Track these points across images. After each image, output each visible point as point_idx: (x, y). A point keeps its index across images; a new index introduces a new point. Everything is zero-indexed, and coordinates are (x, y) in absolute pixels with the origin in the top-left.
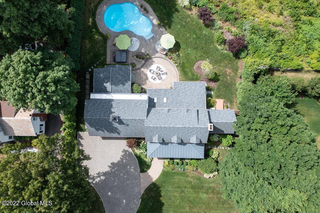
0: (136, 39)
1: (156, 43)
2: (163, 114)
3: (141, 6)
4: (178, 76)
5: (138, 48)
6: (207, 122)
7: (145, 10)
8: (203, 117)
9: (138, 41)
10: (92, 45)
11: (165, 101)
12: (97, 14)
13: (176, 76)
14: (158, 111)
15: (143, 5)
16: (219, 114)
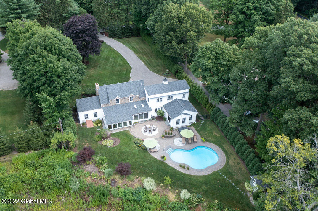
0: (179, 146)
1: (160, 147)
2: (134, 91)
3: (188, 169)
4: (131, 132)
5: (174, 141)
6: (100, 91)
7: (184, 167)
8: (104, 95)
9: (177, 145)
10: (213, 134)
11: (135, 107)
12: (224, 153)
13: (133, 133)
14: (137, 93)
15: (187, 170)
16: (90, 106)
